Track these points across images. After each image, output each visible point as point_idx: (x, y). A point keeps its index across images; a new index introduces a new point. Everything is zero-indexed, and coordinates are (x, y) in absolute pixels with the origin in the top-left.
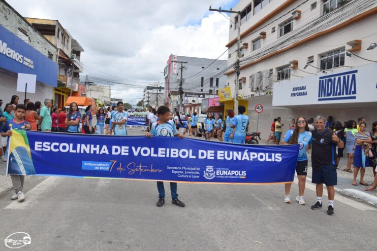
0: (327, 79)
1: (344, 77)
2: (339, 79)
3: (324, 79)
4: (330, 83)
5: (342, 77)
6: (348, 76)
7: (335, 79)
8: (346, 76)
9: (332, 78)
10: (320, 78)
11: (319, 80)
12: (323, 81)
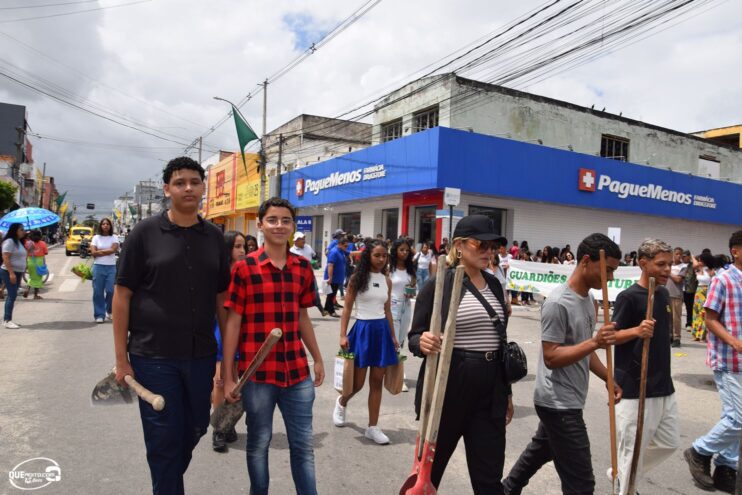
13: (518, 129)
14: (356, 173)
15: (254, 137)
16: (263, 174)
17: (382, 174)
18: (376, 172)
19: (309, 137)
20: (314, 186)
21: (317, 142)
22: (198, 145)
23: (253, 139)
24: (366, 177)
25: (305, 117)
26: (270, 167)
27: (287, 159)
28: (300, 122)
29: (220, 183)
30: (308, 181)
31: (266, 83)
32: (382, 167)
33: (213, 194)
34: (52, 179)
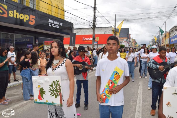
15: (164, 32)
16: (166, 38)
19: (176, 30)
22: (159, 32)
27: (171, 35)
28: (175, 27)
29: (163, 39)
30: (173, 39)
31: (165, 22)
34: (135, 40)
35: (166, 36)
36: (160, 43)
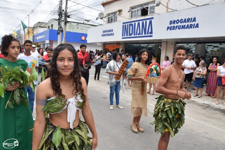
0: (129, 24)
1: (143, 23)
2: (139, 24)
3: (127, 24)
4: (131, 27)
5: (141, 22)
6: (146, 22)
7: (135, 24)
8: (144, 21)
9: (133, 23)
10: (123, 23)
11: (122, 25)
12: (125, 25)
13: (70, 28)
14: (42, 36)
16: (29, 35)
17: (44, 37)
18: (43, 36)
19: (40, 27)
20: (38, 38)
21: (42, 28)
22: (20, 26)
23: (26, 28)
24: (43, 37)
25: (39, 22)
26: (30, 34)
27: (35, 32)
28: (38, 23)
29: (25, 36)
30: (37, 37)
31: (29, 16)
32: (44, 36)
33: (24, 38)
35: (29, 33)
36: (21, 40)
